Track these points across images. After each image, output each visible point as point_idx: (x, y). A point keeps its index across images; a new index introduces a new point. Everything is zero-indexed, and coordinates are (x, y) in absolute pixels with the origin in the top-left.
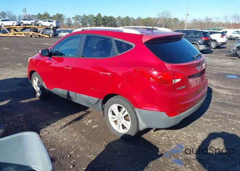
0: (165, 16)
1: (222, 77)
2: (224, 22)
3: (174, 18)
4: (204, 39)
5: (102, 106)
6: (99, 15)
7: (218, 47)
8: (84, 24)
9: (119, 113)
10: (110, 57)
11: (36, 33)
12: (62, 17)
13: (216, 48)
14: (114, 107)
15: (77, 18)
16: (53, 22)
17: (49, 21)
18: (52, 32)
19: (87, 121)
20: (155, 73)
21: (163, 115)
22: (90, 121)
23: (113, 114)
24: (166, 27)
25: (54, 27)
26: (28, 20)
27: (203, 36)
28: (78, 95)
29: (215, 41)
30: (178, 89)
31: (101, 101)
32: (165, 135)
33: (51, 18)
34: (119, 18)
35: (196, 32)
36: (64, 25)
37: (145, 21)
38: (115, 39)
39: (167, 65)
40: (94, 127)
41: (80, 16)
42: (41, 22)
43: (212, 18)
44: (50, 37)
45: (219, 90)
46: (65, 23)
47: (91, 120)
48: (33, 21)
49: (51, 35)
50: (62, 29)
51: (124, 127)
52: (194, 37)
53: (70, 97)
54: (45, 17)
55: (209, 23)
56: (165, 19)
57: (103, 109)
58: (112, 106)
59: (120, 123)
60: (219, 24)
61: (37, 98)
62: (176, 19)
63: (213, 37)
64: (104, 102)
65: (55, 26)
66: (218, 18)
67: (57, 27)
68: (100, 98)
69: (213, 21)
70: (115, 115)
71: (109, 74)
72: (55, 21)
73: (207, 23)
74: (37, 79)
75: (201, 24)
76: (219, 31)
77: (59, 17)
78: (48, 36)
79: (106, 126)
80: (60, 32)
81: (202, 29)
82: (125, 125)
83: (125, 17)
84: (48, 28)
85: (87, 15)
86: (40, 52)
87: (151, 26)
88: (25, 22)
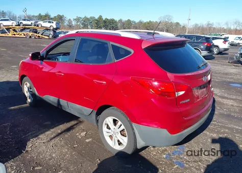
0: (167, 20)
1: (226, 85)
2: (225, 27)
3: (175, 22)
4: (206, 44)
5: (96, 117)
6: (100, 17)
7: (220, 53)
8: (85, 26)
9: (115, 127)
10: (106, 64)
11: (35, 34)
12: (63, 19)
13: (218, 54)
14: (109, 120)
15: (78, 20)
16: (53, 23)
17: (49, 22)
18: (52, 33)
19: (80, 134)
20: (156, 83)
21: (165, 132)
22: (83, 134)
23: (108, 128)
24: (167, 31)
25: (53, 28)
26: (27, 20)
27: (205, 42)
28: (71, 104)
29: (217, 46)
30: (181, 102)
31: (95, 112)
32: (166, 152)
33: (52, 19)
34: (121, 21)
35: (198, 38)
36: (64, 26)
37: (147, 24)
38: (111, 43)
39: (169, 75)
40: (87, 141)
41: (81, 18)
42: (41, 23)
43: (213, 23)
44: (49, 39)
45: (224, 100)
46: (65, 24)
47: (85, 133)
48: (33, 22)
49: (51, 36)
50: (63, 30)
51: (120, 144)
52: (196, 42)
53: (61, 106)
54: (46, 18)
55: (210, 28)
56: (166, 23)
57: (97, 121)
58: (107, 119)
59: (116, 138)
60: (220, 29)
61: (28, 105)
62: (178, 24)
63: (215, 42)
64: (98, 114)
65: (55, 27)
66: (219, 24)
67: (57, 29)
68: (94, 109)
69: (214, 26)
70: (110, 129)
71: (105, 83)
72: (55, 22)
73: (208, 28)
74: (28, 85)
75: (203, 29)
76: (221, 37)
77: (60, 19)
78: (48, 38)
79: (100, 140)
80: (60, 33)
81: (203, 34)
82: (121, 141)
83: (127, 20)
84: (47, 29)
85: (89, 17)
86: (30, 55)
87: (152, 30)
88: (24, 22)
